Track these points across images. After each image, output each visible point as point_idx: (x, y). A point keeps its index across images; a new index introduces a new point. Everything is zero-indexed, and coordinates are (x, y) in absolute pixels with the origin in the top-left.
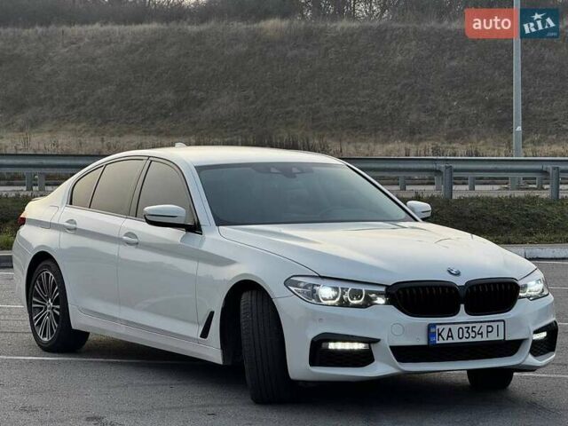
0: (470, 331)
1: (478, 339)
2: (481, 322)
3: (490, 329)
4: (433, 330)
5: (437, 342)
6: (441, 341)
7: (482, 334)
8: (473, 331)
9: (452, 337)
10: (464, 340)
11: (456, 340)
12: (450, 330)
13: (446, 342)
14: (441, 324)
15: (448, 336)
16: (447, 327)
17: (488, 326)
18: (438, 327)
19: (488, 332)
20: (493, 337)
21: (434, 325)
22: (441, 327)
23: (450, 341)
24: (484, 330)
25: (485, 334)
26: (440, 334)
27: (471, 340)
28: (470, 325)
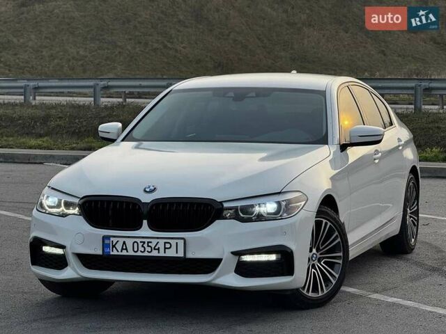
0: (146, 245)
1: (155, 253)
2: (158, 238)
3: (168, 246)
4: (106, 242)
5: (112, 253)
6: (115, 253)
7: (158, 249)
8: (148, 246)
9: (126, 249)
10: (139, 254)
11: (131, 253)
12: (124, 243)
13: (120, 253)
14: (114, 237)
15: (122, 249)
16: (121, 241)
17: (165, 243)
18: (112, 239)
19: (165, 248)
20: (171, 253)
21: (108, 237)
22: (115, 240)
23: (124, 253)
24: (161, 246)
25: (162, 250)
26: (114, 246)
27: (146, 254)
28: (146, 240)
